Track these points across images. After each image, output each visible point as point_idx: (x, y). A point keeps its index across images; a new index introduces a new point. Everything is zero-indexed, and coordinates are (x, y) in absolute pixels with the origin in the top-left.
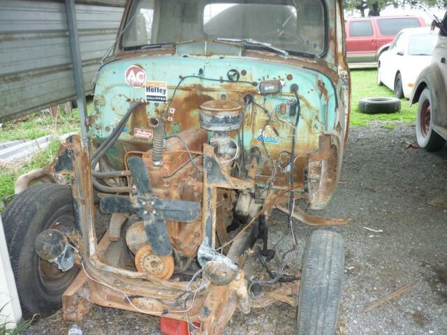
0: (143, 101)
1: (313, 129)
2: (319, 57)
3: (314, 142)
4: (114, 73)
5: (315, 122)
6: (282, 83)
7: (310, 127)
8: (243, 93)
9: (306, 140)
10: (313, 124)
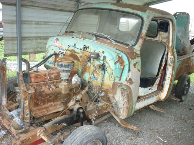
0: (57, 53)
1: (111, 78)
2: (131, 46)
3: (111, 85)
4: (51, 40)
5: (112, 75)
6: (100, 54)
7: (110, 77)
8: (88, 56)
9: (108, 83)
10: (111, 76)
